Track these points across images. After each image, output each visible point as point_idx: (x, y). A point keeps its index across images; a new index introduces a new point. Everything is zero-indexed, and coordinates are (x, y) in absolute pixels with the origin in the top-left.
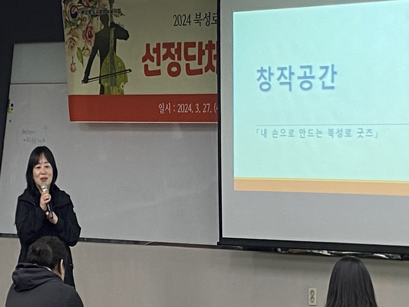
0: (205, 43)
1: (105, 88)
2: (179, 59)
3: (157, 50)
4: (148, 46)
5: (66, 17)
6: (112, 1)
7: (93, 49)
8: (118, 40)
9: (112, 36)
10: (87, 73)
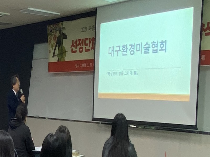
0: (91, 38)
1: (59, 59)
2: (83, 45)
3: (76, 42)
4: (73, 41)
5: (49, 32)
6: (62, 24)
7: (56, 44)
8: (64, 39)
9: (62, 38)
10: (54, 53)
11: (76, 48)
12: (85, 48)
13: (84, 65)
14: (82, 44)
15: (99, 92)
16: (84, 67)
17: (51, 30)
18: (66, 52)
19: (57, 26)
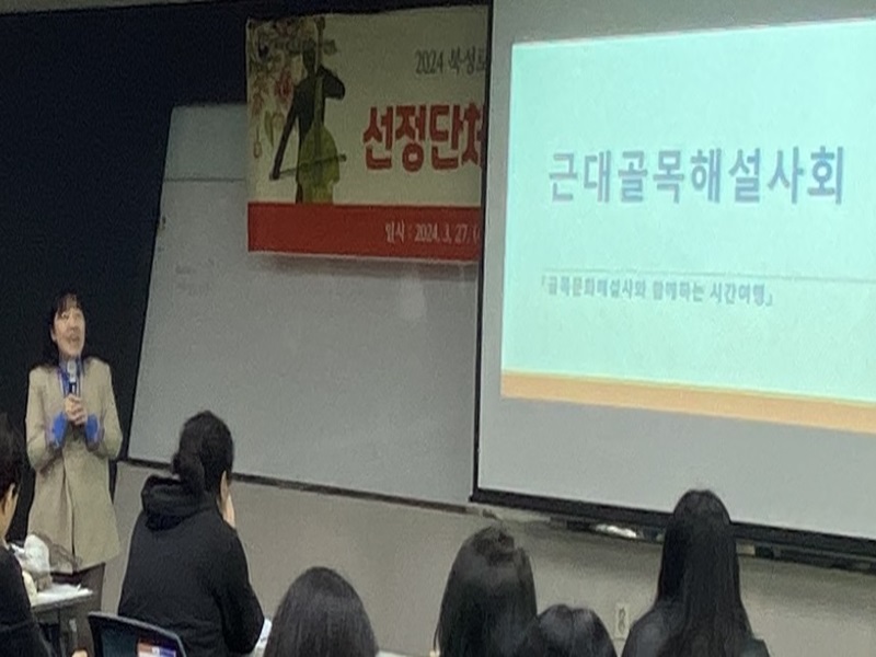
0: (464, 107)
1: (304, 191)
2: (422, 137)
3: (387, 120)
4: (374, 110)
5: (252, 55)
6: (321, 25)
7: (289, 116)
8: (327, 100)
9: (319, 91)
10: (278, 161)
11: (389, 146)
12: (435, 149)
13: (426, 233)
14: (417, 132)
15: (503, 367)
16: (427, 244)
17: (262, 47)
18: (336, 159)
19: (297, 29)
